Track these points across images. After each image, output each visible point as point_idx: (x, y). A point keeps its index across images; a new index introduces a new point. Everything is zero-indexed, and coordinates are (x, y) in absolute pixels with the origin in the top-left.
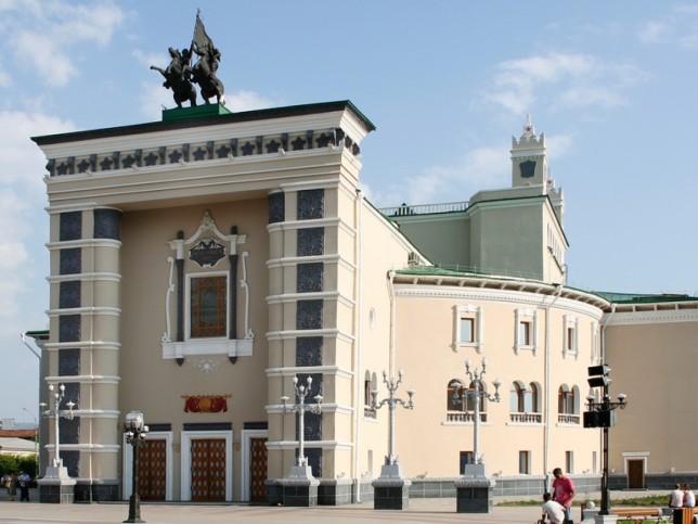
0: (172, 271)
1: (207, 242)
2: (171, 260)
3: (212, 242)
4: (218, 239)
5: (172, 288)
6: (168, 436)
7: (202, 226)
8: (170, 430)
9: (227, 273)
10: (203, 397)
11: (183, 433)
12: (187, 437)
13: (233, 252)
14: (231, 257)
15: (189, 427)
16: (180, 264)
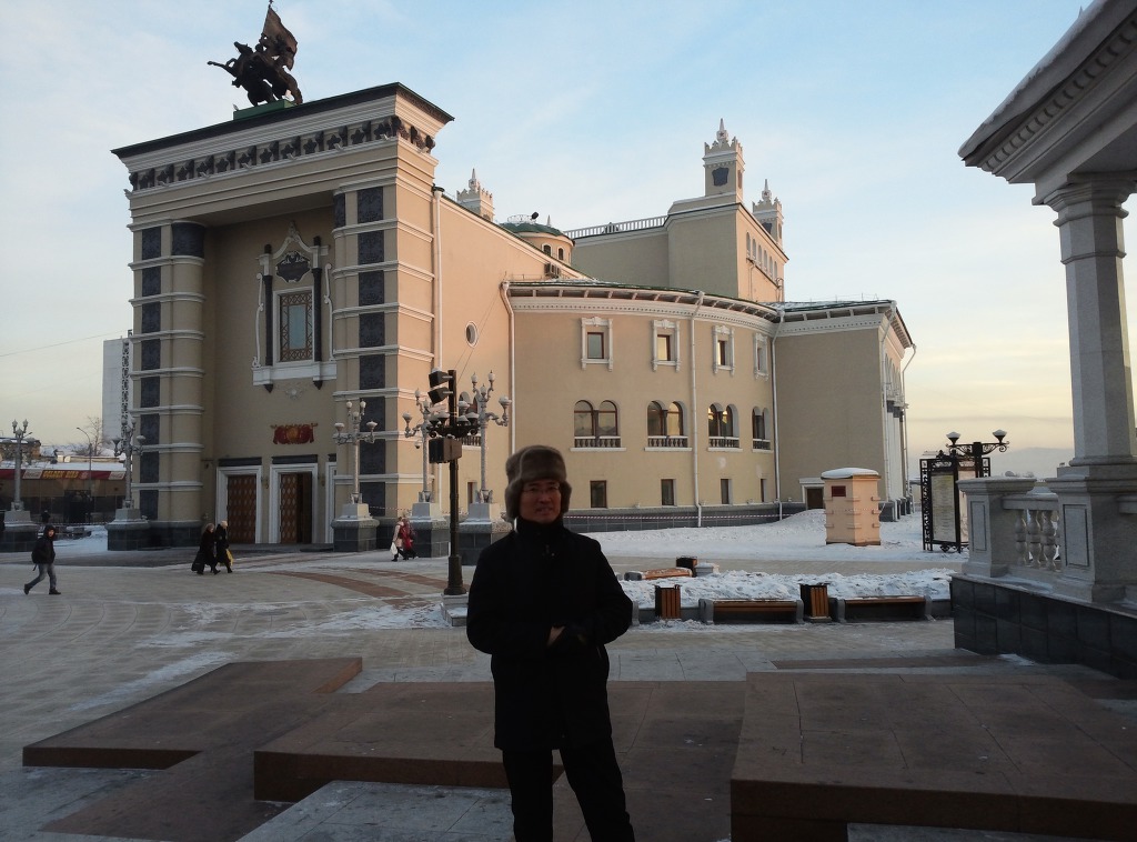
0: (261, 288)
1: (292, 255)
2: (259, 276)
3: (297, 255)
4: (303, 251)
5: (261, 307)
6: (258, 470)
7: (288, 238)
8: (260, 464)
9: (312, 288)
10: (291, 427)
11: (272, 466)
12: (274, 472)
13: (315, 266)
14: (314, 271)
15: (278, 460)
16: (268, 281)
